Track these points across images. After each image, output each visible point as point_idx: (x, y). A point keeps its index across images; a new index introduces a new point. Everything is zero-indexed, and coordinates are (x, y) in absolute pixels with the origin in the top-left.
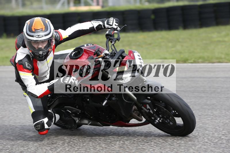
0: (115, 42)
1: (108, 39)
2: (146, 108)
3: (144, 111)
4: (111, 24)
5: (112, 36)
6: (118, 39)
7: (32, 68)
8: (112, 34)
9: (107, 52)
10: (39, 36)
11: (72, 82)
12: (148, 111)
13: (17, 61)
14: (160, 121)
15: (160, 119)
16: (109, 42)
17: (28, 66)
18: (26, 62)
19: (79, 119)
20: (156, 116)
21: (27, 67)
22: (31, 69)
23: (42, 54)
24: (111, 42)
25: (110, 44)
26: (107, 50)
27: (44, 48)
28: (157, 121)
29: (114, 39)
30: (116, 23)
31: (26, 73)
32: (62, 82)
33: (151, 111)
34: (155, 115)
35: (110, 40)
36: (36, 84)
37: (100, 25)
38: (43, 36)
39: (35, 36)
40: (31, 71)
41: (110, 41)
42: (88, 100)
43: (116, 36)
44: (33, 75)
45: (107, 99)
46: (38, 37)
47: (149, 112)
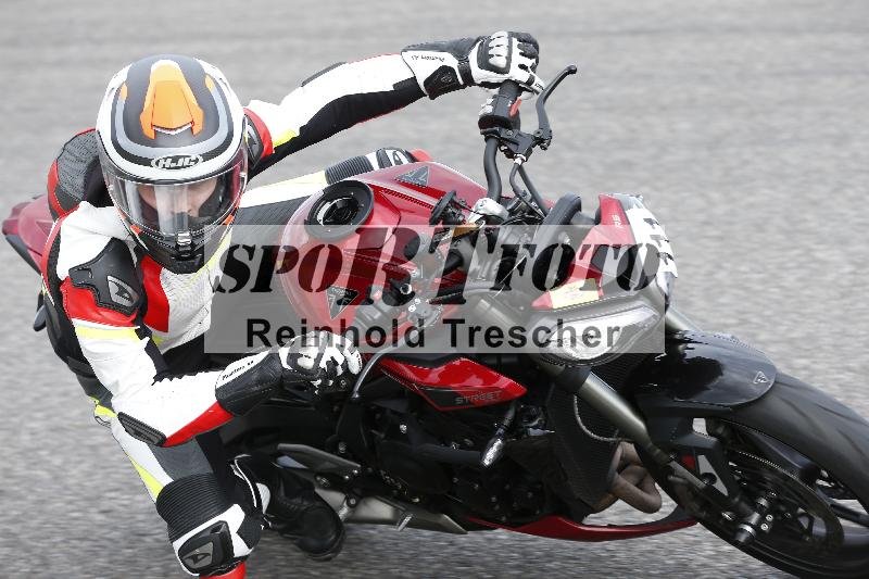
0: (528, 153)
1: (493, 142)
2: (694, 469)
3: (680, 480)
4: (501, 62)
5: (511, 123)
6: (541, 141)
7: (136, 305)
8: (512, 113)
9: (492, 207)
10: (175, 159)
11: (334, 362)
12: (702, 484)
13: (62, 272)
14: (765, 527)
15: (762, 520)
16: (501, 156)
17: (121, 292)
18: (109, 278)
19: (353, 502)
20: (744, 505)
21: (116, 298)
22: (132, 309)
23: (193, 245)
24: (510, 155)
25: (505, 165)
26: (489, 196)
27: (201, 215)
28: (749, 529)
29: (519, 139)
30: (522, 54)
31: (107, 327)
32: (285, 366)
33: (720, 486)
34: (737, 500)
35: (500, 145)
36: (158, 378)
37: (445, 70)
38: (196, 161)
39: (157, 163)
40: (133, 317)
41: (503, 148)
42: (404, 428)
43: (529, 125)
44: (141, 334)
45: (501, 431)
46: (174, 165)
47: (711, 491)
